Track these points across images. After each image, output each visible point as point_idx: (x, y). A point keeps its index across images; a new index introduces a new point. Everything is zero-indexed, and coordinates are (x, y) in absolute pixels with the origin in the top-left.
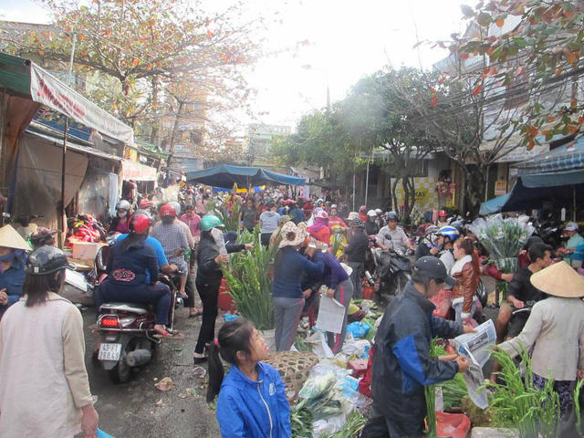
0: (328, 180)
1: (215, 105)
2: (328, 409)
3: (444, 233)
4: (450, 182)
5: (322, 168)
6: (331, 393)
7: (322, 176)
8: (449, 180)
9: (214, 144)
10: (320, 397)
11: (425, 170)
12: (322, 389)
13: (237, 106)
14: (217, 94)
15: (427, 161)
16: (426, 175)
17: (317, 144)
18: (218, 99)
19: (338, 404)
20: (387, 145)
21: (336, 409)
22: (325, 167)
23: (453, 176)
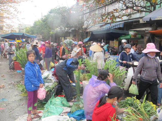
0: (43, 39)
1: (7, 18)
2: (48, 81)
3: (74, 43)
4: (76, 38)
5: (41, 35)
6: (49, 77)
7: (41, 38)
8: (76, 37)
9: (7, 30)
10: (46, 78)
11: (69, 35)
12: (46, 76)
13: (14, 18)
14: (8, 14)
15: (70, 32)
16: (70, 36)
17: (39, 28)
18: (8, 16)
19: (51, 80)
20: (59, 28)
21: (50, 81)
22: (42, 35)
23: (77, 36)
